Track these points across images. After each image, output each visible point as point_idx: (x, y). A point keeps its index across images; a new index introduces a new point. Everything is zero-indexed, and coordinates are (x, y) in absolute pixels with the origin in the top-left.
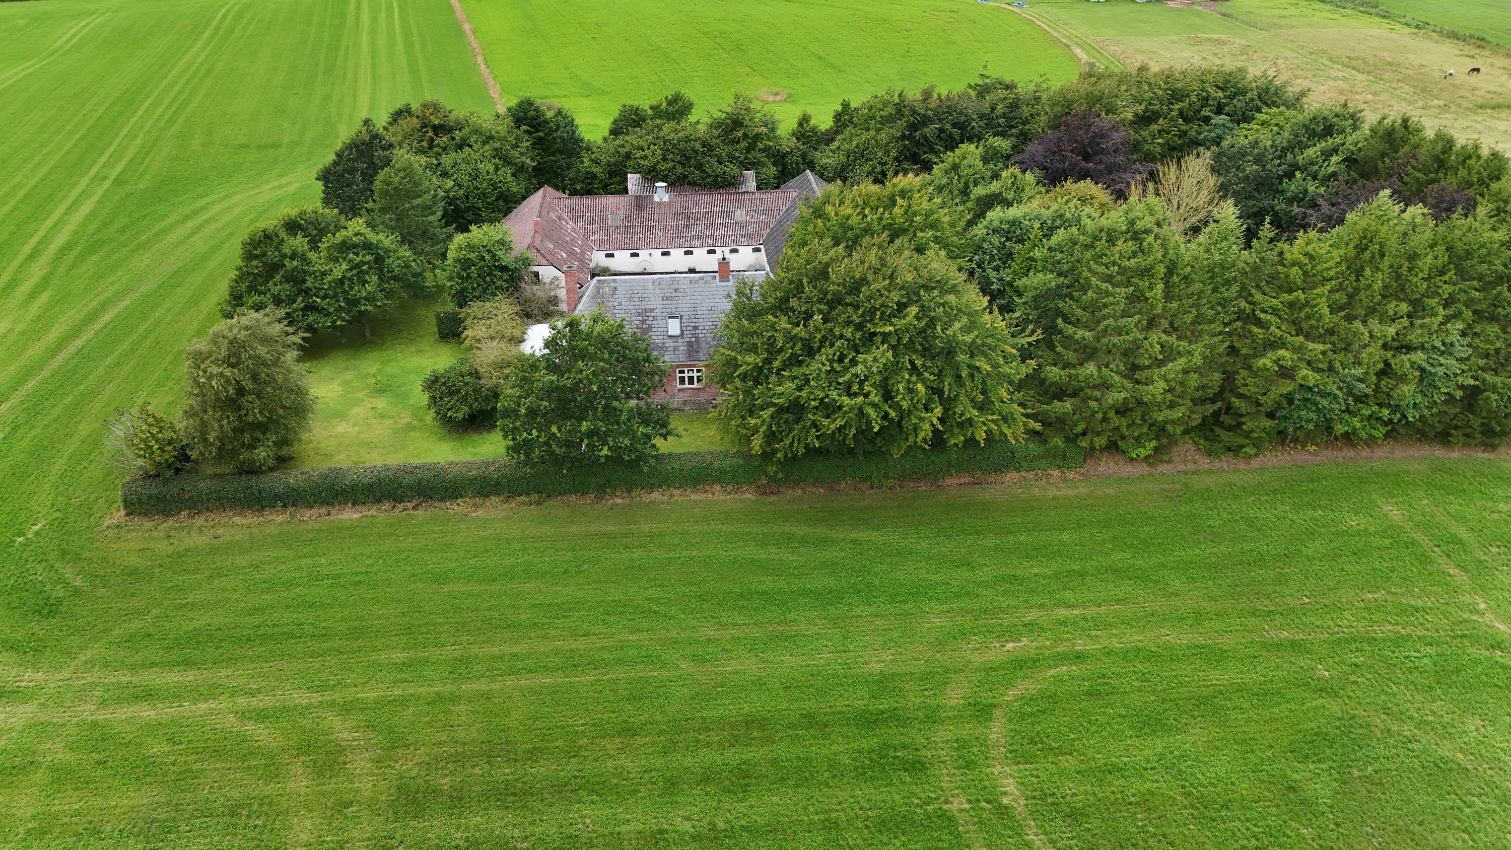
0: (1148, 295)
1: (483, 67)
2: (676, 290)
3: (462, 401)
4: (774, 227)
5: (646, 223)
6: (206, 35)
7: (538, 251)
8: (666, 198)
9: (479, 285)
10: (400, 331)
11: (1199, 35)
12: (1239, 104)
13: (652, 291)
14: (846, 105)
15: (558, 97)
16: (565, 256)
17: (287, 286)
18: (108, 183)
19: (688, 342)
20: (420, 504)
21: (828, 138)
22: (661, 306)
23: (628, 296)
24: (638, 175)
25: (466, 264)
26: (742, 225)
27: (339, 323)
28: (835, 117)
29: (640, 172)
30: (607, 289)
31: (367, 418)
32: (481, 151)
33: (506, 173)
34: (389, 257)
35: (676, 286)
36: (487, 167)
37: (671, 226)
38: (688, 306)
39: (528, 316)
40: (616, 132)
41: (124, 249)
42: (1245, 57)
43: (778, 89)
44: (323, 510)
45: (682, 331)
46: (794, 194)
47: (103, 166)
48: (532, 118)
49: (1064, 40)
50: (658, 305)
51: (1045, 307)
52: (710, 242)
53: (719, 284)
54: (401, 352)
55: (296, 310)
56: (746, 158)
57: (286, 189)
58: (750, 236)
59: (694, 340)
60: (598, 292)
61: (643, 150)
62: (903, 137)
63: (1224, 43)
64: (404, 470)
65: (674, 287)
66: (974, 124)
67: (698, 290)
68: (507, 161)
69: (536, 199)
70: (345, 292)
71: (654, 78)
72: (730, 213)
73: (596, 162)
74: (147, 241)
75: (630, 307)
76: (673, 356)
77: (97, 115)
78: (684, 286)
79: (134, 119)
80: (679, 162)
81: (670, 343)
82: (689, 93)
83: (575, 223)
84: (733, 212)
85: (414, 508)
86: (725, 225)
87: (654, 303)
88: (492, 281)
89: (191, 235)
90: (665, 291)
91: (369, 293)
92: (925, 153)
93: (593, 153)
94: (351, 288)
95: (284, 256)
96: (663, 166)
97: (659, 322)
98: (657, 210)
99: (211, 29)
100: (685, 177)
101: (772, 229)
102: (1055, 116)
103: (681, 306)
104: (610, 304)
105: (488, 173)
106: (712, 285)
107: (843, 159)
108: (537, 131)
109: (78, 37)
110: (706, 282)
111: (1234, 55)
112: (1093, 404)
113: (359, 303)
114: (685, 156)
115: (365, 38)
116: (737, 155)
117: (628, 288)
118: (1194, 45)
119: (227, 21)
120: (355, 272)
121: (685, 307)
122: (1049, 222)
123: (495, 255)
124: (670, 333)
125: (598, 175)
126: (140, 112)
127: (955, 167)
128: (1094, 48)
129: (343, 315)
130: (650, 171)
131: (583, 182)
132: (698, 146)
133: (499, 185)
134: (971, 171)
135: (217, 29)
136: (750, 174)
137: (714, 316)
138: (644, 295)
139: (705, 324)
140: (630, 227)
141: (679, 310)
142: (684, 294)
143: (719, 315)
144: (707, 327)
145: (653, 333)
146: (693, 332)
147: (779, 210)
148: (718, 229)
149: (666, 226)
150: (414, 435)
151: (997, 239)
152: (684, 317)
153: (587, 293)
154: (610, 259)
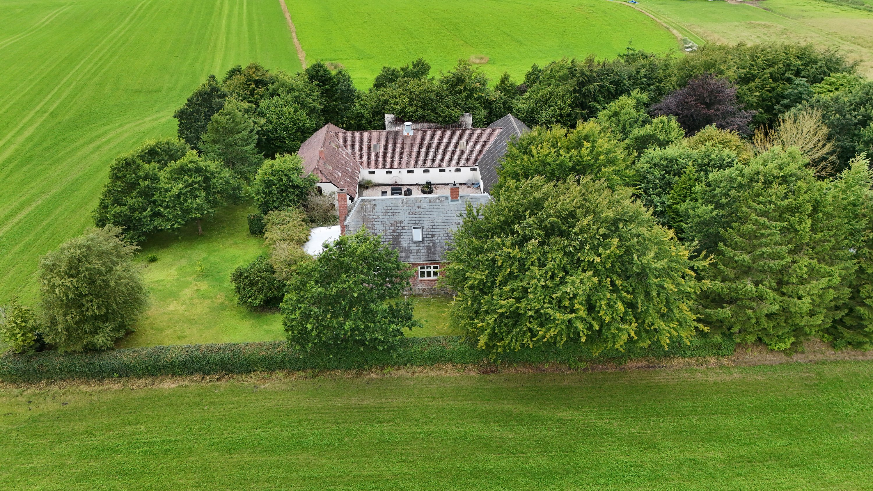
0: (798, 227)
1: (295, 40)
2: (419, 207)
3: (260, 291)
4: (487, 153)
5: (397, 150)
6: (128, 19)
7: (321, 172)
8: (411, 133)
9: (278, 198)
10: (224, 227)
11: (752, 22)
12: (811, 69)
13: (402, 208)
14: (535, 68)
15: (342, 59)
16: (340, 174)
17: (140, 199)
18: (46, 115)
19: (427, 246)
20: (223, 377)
21: (522, 90)
22: (408, 219)
23: (384, 211)
24: (392, 116)
25: (269, 184)
26: (464, 152)
27: (176, 226)
28: (527, 75)
29: (393, 113)
30: (369, 206)
31: (192, 299)
32: (285, 98)
33: (302, 115)
34: (214, 178)
35: (420, 204)
36: (289, 110)
38: (427, 219)
39: (313, 221)
40: (378, 85)
41: (46, 163)
42: (785, 36)
43: (483, 56)
44: (149, 381)
45: (423, 238)
46: (500, 131)
47: (45, 104)
48: (322, 76)
49: (665, 25)
50: (406, 218)
51: (706, 231)
52: (442, 164)
53: (450, 203)
54: (223, 244)
55: (145, 217)
56: (465, 104)
57: (160, 121)
58: (469, 160)
59: (431, 244)
60: (362, 208)
61: (396, 98)
62: (575, 91)
63: (769, 27)
64: (211, 349)
65: (417, 205)
66: (625, 82)
67: (435, 207)
68: (303, 105)
69: (322, 133)
70: (181, 203)
71: (403, 48)
72: (455, 145)
73: (363, 106)
74: (62, 158)
75: (385, 220)
76: (416, 257)
77: (50, 69)
78: (425, 204)
79: (73, 72)
80: (421, 107)
81: (414, 247)
82: (427, 59)
83: (349, 149)
84: (458, 143)
85: (219, 379)
86: (452, 152)
87: (403, 216)
88: (287, 195)
89: (92, 153)
90: (411, 208)
91: (198, 205)
92: (590, 102)
93: (362, 100)
94: (186, 201)
95: (140, 177)
96: (410, 109)
97: (406, 231)
98: (405, 141)
99: (132, 15)
100: (424, 117)
101: (484, 155)
102: (682, 77)
103: (423, 219)
104: (371, 217)
105: (290, 113)
106: (445, 204)
107: (533, 105)
108: (325, 85)
109: (51, 20)
110: (441, 202)
111: (777, 35)
112: (749, 312)
113: (191, 212)
114: (424, 102)
115: (224, 22)
116: (459, 102)
117: (384, 205)
118: (750, 28)
119: (142, 11)
120: (189, 189)
121: (425, 219)
122: (699, 160)
123: (290, 177)
124: (415, 239)
125: (366, 115)
126: (77, 67)
127: (616, 114)
128: (685, 30)
129: (179, 220)
130: (400, 113)
131: (355, 119)
132: (433, 96)
133: (298, 121)
134: (627, 117)
135: (135, 15)
136: (468, 115)
137: (447, 227)
138: (395, 211)
139: (440, 233)
140: (386, 153)
141: (421, 222)
142: (426, 210)
143: (450, 226)
144: (441, 235)
145: (402, 240)
146: (431, 239)
147: (490, 142)
148: (447, 155)
149: (411, 152)
150: (225, 313)
151: (659, 172)
152: (425, 227)
153: (355, 208)
154: (372, 175)
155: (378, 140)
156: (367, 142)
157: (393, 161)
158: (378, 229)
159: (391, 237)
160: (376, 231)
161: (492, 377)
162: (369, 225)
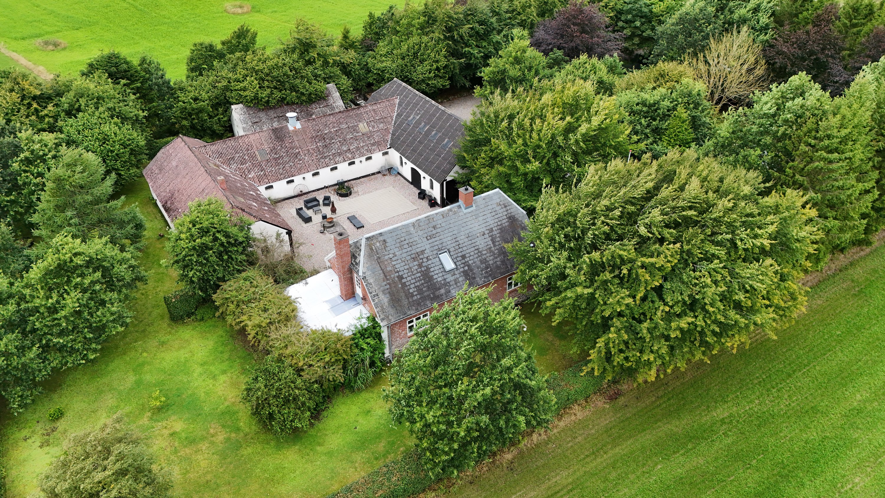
2: (434, 227)
4: (394, 131)
5: (291, 151)
8: (298, 126)
13: (416, 235)
19: (463, 272)
21: (370, 45)
22: (428, 246)
23: (398, 245)
24: (241, 105)
26: (368, 135)
28: (365, 27)
30: (378, 244)
34: (113, 266)
35: (434, 224)
37: (313, 149)
38: (449, 238)
40: (196, 69)
45: (455, 264)
46: (397, 101)
48: (125, 71)
50: (425, 245)
52: (349, 156)
53: (465, 211)
54: (145, 351)
56: (325, 74)
59: (466, 268)
60: (371, 249)
65: (431, 225)
67: (451, 222)
72: (355, 129)
75: (404, 255)
78: (440, 222)
81: (450, 278)
84: (357, 126)
86: (355, 139)
87: (422, 244)
90: (426, 231)
96: (263, 94)
97: (433, 261)
98: (295, 139)
101: (392, 134)
103: (444, 240)
104: (386, 257)
106: (461, 214)
110: (455, 213)
117: (395, 238)
121: (447, 239)
124: (447, 268)
130: (251, 101)
132: (288, 71)
136: (332, 87)
137: (473, 241)
138: (411, 241)
139: (469, 251)
141: (444, 244)
142: (443, 229)
143: (477, 240)
144: (472, 254)
145: (433, 273)
146: (463, 261)
147: (391, 117)
148: (351, 144)
149: (308, 150)
150: (245, 452)
151: (643, 121)
152: (451, 250)
153: (362, 253)
154: (270, 191)
155: (262, 144)
156: (248, 150)
157: (291, 167)
158: (401, 269)
159: (419, 275)
160: (400, 273)
161: (622, 400)
162: (389, 269)
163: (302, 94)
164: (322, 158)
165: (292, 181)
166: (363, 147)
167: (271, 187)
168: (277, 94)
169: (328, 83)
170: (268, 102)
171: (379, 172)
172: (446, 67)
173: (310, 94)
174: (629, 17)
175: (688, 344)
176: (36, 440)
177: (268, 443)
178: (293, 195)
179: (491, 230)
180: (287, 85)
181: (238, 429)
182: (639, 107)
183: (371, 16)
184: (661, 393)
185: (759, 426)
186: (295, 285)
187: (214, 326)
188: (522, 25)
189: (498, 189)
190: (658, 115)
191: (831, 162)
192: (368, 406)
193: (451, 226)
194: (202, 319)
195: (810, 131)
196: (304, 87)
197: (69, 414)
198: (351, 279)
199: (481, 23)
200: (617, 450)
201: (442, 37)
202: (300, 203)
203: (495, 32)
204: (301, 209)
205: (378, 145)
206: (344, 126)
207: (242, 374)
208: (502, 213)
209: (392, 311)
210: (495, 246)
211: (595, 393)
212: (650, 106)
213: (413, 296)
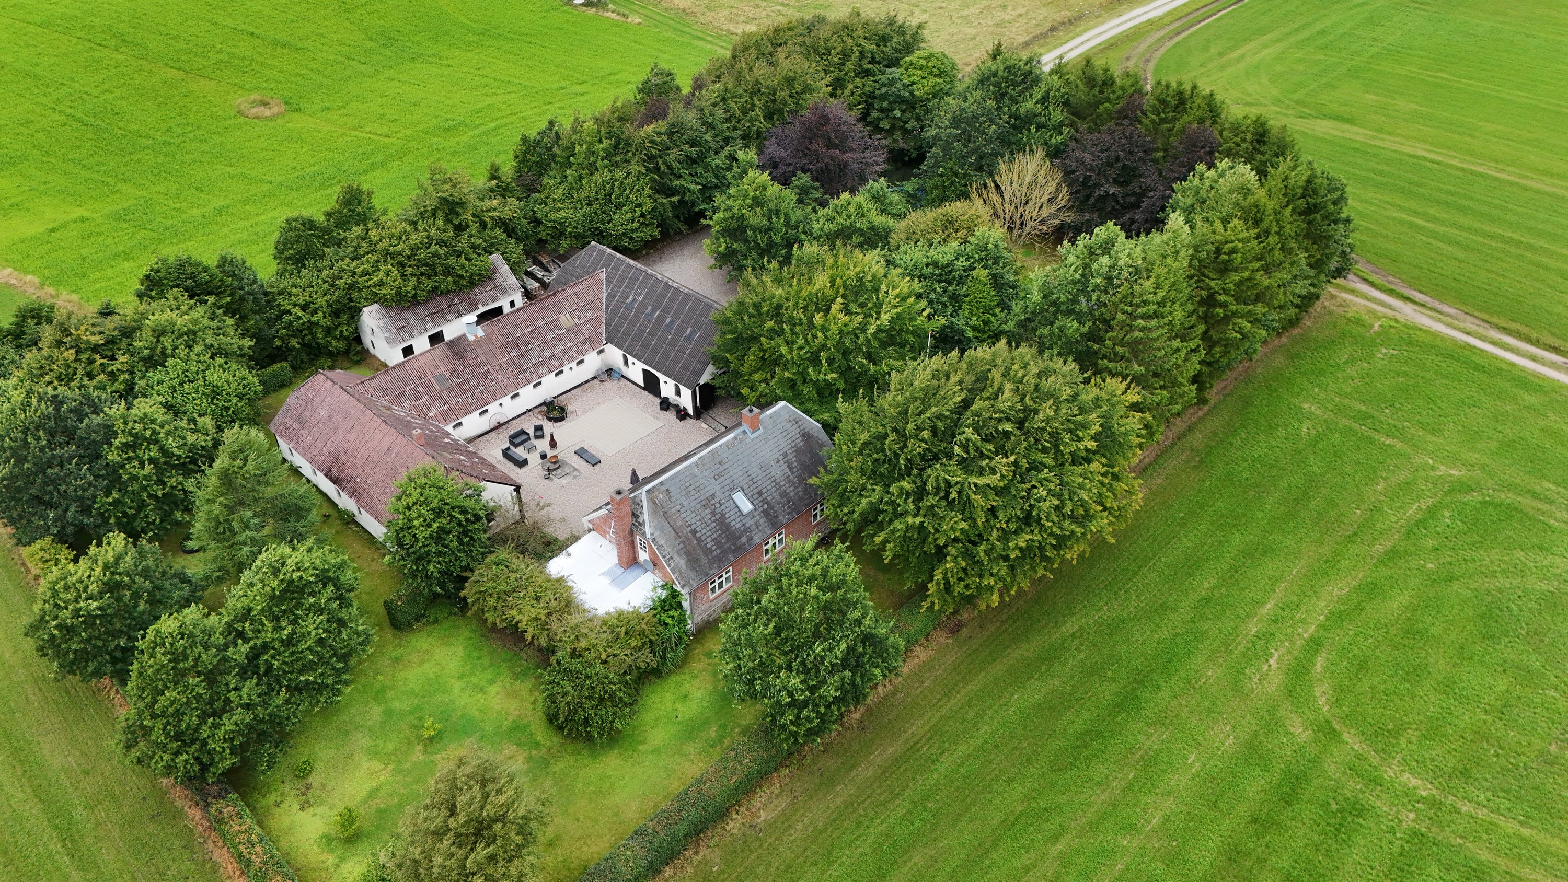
2: (721, 463)
4: (607, 319)
8: (480, 332)
13: (702, 476)
16: (464, 458)
19: (763, 512)
20: (699, 845)
22: (718, 487)
23: (684, 493)
24: (376, 306)
26: (574, 331)
28: (517, 156)
29: (377, 303)
30: (661, 496)
35: (719, 459)
37: (506, 363)
38: (740, 474)
45: (752, 503)
46: (604, 276)
50: (714, 487)
52: (556, 364)
53: (752, 436)
59: (766, 506)
60: (655, 503)
65: (717, 461)
67: (738, 453)
72: (555, 325)
75: (693, 504)
76: (761, 534)
78: (725, 455)
81: (749, 522)
83: (400, 404)
84: (558, 320)
86: (559, 338)
87: (711, 487)
90: (713, 469)
97: (727, 504)
98: (479, 351)
101: (606, 323)
103: (735, 477)
104: (673, 510)
106: (748, 439)
110: (741, 441)
117: (679, 483)
121: (737, 475)
124: (744, 511)
130: (392, 298)
136: (498, 258)
137: (767, 472)
138: (697, 484)
139: (765, 485)
140: (463, 383)
141: (735, 482)
142: (730, 463)
143: (771, 469)
144: (769, 487)
145: (729, 520)
146: (761, 499)
147: (600, 299)
148: (554, 346)
149: (500, 365)
150: (557, 769)
151: (937, 286)
152: (745, 487)
153: (645, 510)
154: (459, 429)
155: (437, 367)
156: (420, 378)
157: (482, 392)
158: (693, 521)
159: (714, 524)
160: (693, 527)
161: (965, 632)
162: (679, 523)
163: (461, 277)
164: (520, 373)
165: (486, 411)
166: (570, 348)
167: (460, 424)
168: (428, 283)
169: (491, 253)
170: (415, 296)
171: (595, 378)
172: (654, 209)
173: (472, 275)
174: (885, 104)
175: (1028, 561)
176: (292, 804)
177: (579, 754)
178: (488, 428)
179: (785, 455)
180: (439, 269)
181: (537, 745)
182: (929, 270)
183: (525, 140)
184: (1004, 617)
185: (1110, 635)
186: (555, 559)
187: (454, 627)
188: (746, 138)
189: (782, 404)
190: (954, 278)
191: (1150, 330)
192: (683, 690)
193: (740, 457)
194: (436, 621)
195: (1125, 297)
196: (463, 267)
197: (319, 766)
198: (632, 544)
199: (693, 143)
200: (969, 687)
201: (643, 170)
202: (501, 442)
203: (712, 152)
204: (508, 449)
205: (591, 342)
206: (540, 323)
207: (516, 679)
208: (794, 432)
209: (692, 574)
210: (793, 473)
211: (935, 629)
212: (943, 268)
213: (711, 552)
